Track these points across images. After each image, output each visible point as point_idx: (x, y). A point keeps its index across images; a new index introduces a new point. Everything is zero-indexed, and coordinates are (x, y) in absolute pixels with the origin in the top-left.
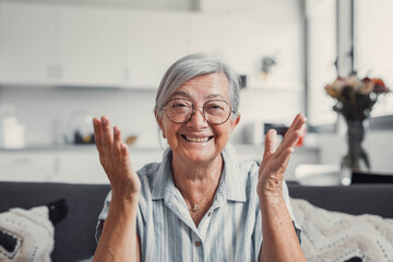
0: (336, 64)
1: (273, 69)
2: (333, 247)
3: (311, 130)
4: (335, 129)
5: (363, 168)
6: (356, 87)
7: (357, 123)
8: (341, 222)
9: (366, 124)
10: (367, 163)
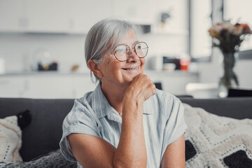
0: (211, 16)
1: (168, 20)
2: (224, 143)
3: (193, 60)
4: (210, 60)
5: (234, 86)
6: (230, 30)
7: (230, 55)
8: (228, 124)
9: (236, 55)
10: (237, 82)
